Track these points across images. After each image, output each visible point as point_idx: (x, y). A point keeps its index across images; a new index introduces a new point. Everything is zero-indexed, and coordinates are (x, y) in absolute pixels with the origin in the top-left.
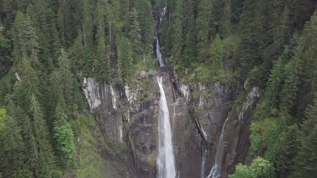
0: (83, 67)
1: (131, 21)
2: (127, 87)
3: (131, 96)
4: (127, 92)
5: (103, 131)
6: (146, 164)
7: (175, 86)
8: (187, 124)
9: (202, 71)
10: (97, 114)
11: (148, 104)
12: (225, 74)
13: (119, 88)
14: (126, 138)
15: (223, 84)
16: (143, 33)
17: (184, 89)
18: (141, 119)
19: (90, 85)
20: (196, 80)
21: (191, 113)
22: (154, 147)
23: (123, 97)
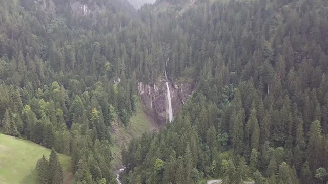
0: (139, 78)
1: (156, 62)
2: (155, 85)
3: (156, 89)
4: (155, 87)
5: (145, 104)
6: (162, 117)
7: (173, 86)
8: (177, 100)
9: (182, 79)
10: (142, 96)
11: (162, 92)
12: (190, 80)
13: (152, 86)
14: (154, 107)
15: (189, 83)
16: (161, 66)
17: (176, 86)
18: (160, 98)
19: (141, 85)
20: (180, 82)
21: (179, 95)
22: (164, 110)
23: (153, 89)
